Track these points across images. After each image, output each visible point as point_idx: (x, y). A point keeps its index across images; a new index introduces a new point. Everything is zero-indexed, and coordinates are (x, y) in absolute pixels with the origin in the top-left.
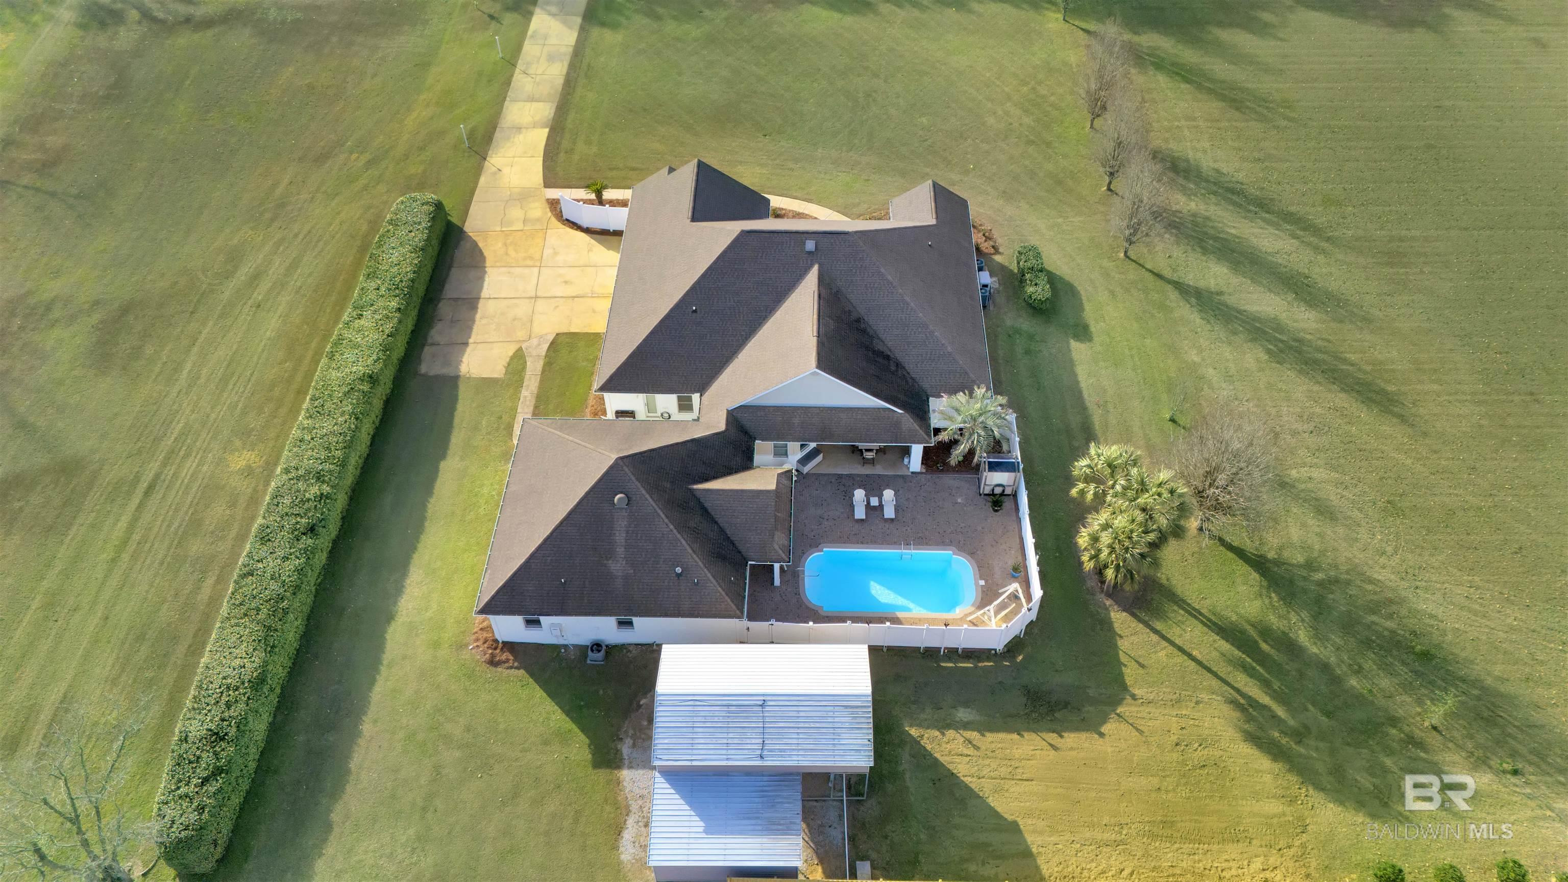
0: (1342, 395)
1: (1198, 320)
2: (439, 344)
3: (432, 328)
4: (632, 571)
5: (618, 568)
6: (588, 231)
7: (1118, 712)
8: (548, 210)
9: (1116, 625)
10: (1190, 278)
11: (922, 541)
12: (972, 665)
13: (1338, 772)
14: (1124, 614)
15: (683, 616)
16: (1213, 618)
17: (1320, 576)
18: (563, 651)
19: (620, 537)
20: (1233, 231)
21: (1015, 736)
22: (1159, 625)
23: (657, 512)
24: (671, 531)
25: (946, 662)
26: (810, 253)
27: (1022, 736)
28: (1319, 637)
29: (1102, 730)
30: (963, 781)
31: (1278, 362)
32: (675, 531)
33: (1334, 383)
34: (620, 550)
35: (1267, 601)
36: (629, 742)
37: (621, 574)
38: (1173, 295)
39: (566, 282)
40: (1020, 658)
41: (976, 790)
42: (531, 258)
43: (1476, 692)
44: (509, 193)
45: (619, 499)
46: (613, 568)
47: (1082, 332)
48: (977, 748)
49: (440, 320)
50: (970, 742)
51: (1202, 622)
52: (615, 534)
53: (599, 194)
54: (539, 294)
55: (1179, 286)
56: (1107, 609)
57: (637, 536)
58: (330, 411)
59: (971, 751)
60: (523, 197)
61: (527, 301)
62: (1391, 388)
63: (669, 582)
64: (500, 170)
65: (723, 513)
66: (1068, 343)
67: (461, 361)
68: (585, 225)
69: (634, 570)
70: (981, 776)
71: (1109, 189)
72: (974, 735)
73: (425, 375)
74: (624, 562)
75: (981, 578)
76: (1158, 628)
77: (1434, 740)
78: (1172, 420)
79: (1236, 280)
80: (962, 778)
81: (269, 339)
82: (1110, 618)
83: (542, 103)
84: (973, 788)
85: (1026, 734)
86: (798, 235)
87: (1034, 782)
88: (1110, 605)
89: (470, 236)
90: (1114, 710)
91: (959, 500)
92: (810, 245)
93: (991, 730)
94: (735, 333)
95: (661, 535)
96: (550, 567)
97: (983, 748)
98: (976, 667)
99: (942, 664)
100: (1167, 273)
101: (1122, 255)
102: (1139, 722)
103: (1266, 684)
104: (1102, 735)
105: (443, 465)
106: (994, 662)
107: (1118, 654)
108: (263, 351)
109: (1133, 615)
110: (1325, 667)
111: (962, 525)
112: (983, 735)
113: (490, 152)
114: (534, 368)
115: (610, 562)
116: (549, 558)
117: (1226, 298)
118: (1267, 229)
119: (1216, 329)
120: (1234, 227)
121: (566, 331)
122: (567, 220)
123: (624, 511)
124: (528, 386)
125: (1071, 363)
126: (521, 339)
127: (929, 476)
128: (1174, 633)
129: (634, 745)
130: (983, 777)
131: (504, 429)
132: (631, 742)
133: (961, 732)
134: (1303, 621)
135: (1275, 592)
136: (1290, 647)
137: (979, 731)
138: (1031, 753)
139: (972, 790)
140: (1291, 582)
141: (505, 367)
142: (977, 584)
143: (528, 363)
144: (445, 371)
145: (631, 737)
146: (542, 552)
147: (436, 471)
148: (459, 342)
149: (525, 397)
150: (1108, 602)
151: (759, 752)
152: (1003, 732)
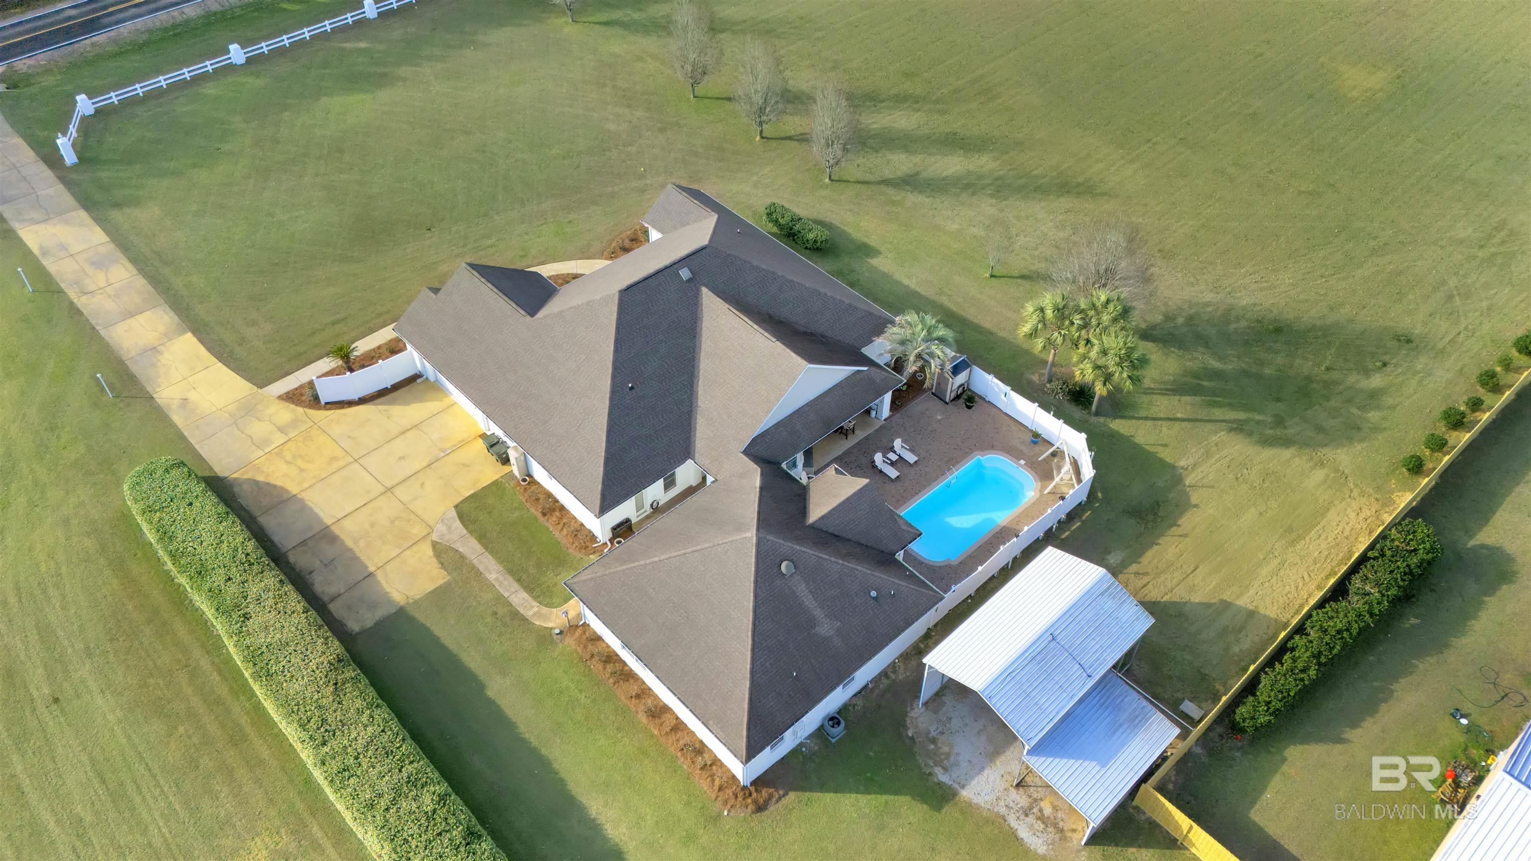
0: (1062, 200)
1: (927, 200)
2: (339, 595)
3: (313, 585)
4: (839, 623)
5: (827, 629)
6: (362, 401)
7: (1187, 484)
8: (293, 406)
9: (1122, 431)
10: (888, 174)
11: (952, 462)
12: (1079, 523)
13: (1319, 429)
14: (1117, 421)
15: (903, 631)
16: (1162, 387)
17: (1180, 320)
18: (804, 749)
19: (809, 601)
20: (875, 126)
21: (1156, 548)
22: (1143, 413)
23: (821, 558)
24: (843, 565)
25: (1064, 533)
26: (689, 280)
27: (1159, 544)
28: (1221, 358)
29: (1194, 503)
30: (1165, 602)
31: (1005, 200)
32: (846, 563)
33: (1049, 195)
34: (818, 613)
35: (1173, 355)
36: (938, 771)
37: (832, 633)
38: (891, 191)
39: (402, 458)
40: (1100, 495)
41: (1179, 600)
42: (334, 459)
43: (1320, 334)
44: (227, 415)
45: (787, 567)
46: (823, 632)
47: (866, 250)
48: (1147, 574)
49: (311, 573)
50: (1138, 573)
51: (1159, 394)
52: (803, 601)
53: (346, 357)
54: (389, 485)
55: (886, 182)
56: (1105, 425)
57: (821, 590)
58: (341, 721)
59: (1146, 579)
60: (248, 410)
61: (382, 497)
62: (1080, 179)
63: (873, 611)
64: (186, 399)
65: (847, 528)
66: (869, 263)
67: (387, 593)
68: (355, 397)
69: (840, 621)
70: (1170, 588)
71: (762, 138)
72: (1134, 567)
73: (364, 632)
74: (828, 620)
75: (1020, 460)
76: (1144, 415)
77: (1335, 375)
78: (992, 276)
79: (917, 159)
80: (1163, 600)
81: (120, 722)
82: (1113, 430)
83: (148, 313)
84: (1175, 600)
85: (1160, 541)
86: (669, 270)
87: (1201, 567)
88: (1105, 421)
89: (236, 479)
90: (1185, 485)
91: (939, 417)
92: (685, 274)
93: (1140, 556)
94: (679, 387)
95: (838, 575)
96: (775, 671)
97: (1149, 571)
98: (1083, 522)
99: (1063, 537)
100: (869, 177)
101: (827, 180)
102: (1205, 481)
103: (1231, 406)
104: (1196, 506)
105: (490, 693)
106: (1089, 510)
107: (1143, 448)
108: (129, 738)
109: (1121, 417)
110: (1246, 373)
111: (963, 433)
112: (1140, 563)
113: (149, 389)
114: (471, 548)
115: (817, 628)
116: (768, 664)
117: (924, 175)
118: (893, 114)
119: (944, 199)
120: (874, 123)
121: (460, 499)
122: (327, 403)
123: (795, 576)
124: (487, 568)
125: (886, 276)
126: (423, 534)
127: (899, 415)
128: (1154, 411)
129: (945, 769)
130: (1172, 589)
131: (513, 619)
132: (940, 769)
133: (1125, 571)
134: (1204, 354)
135: (1171, 347)
136: (1216, 375)
137: (1135, 562)
138: (1177, 550)
139: (1176, 602)
140: (1171, 334)
141: (441, 568)
142: (1021, 466)
143: (461, 550)
144: (380, 613)
145: (936, 765)
146: (758, 663)
147: (491, 702)
148: (361, 578)
149: (497, 579)
150: (1102, 419)
151: (1085, 675)
152: (1147, 550)
